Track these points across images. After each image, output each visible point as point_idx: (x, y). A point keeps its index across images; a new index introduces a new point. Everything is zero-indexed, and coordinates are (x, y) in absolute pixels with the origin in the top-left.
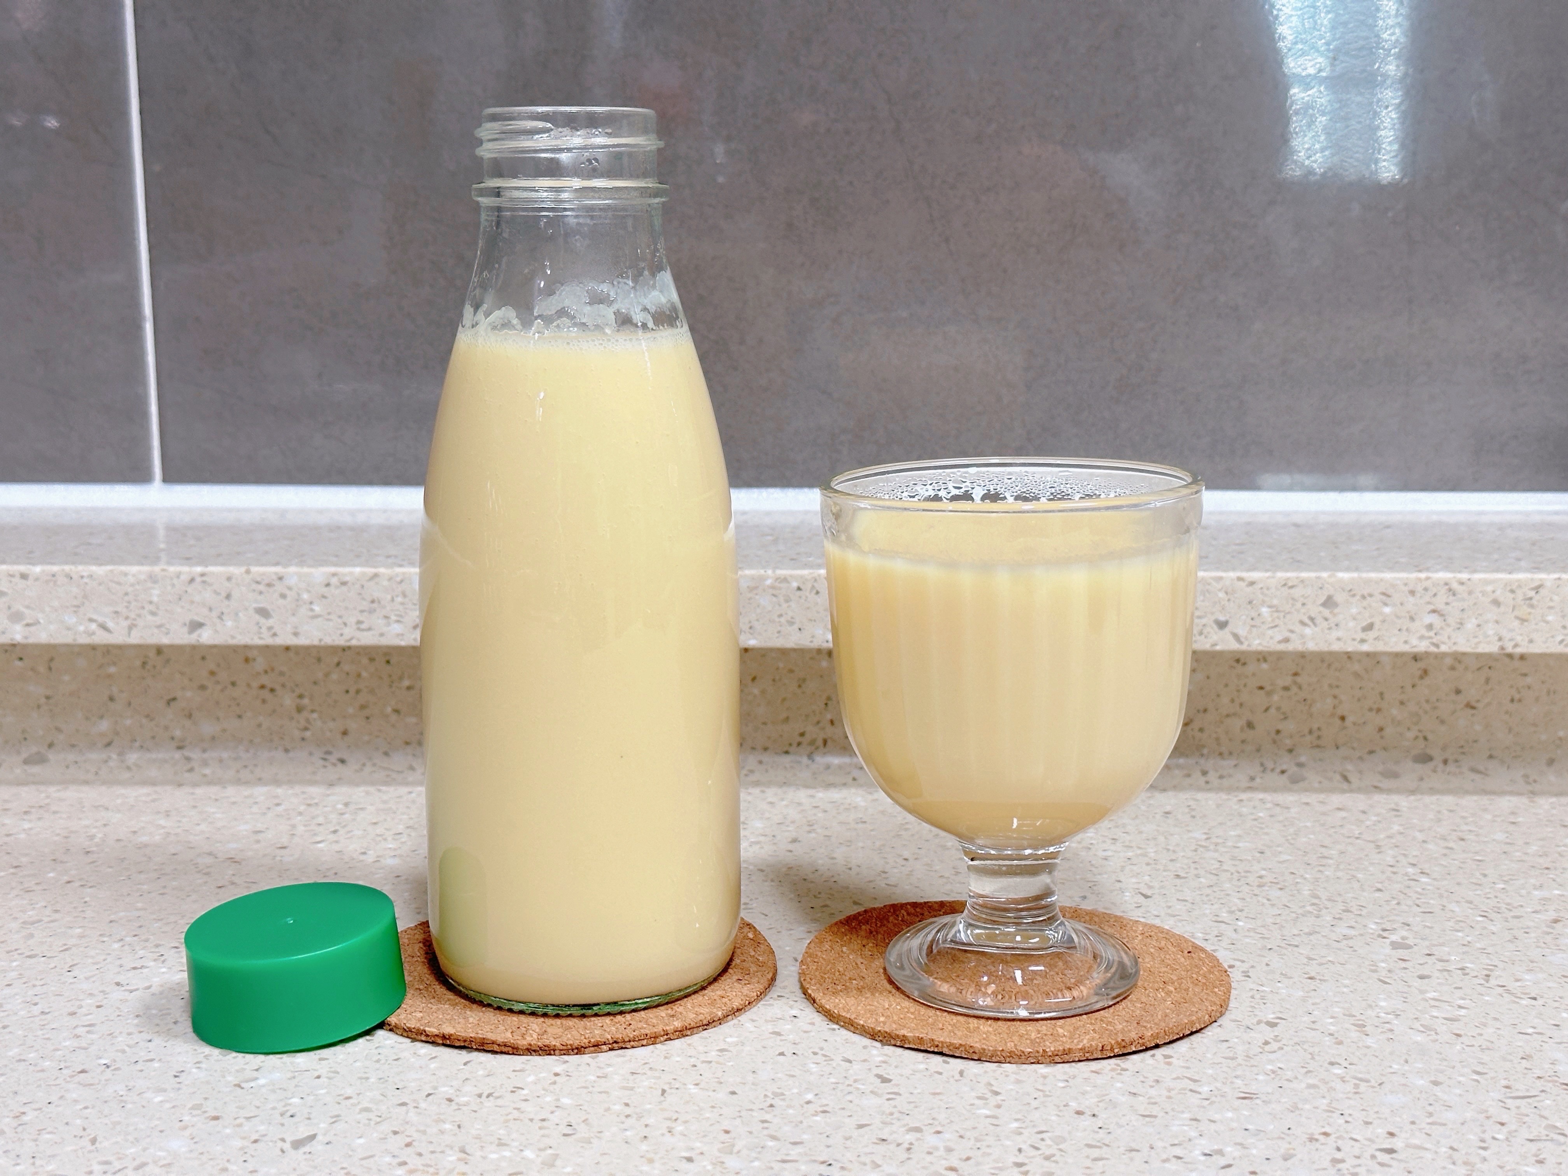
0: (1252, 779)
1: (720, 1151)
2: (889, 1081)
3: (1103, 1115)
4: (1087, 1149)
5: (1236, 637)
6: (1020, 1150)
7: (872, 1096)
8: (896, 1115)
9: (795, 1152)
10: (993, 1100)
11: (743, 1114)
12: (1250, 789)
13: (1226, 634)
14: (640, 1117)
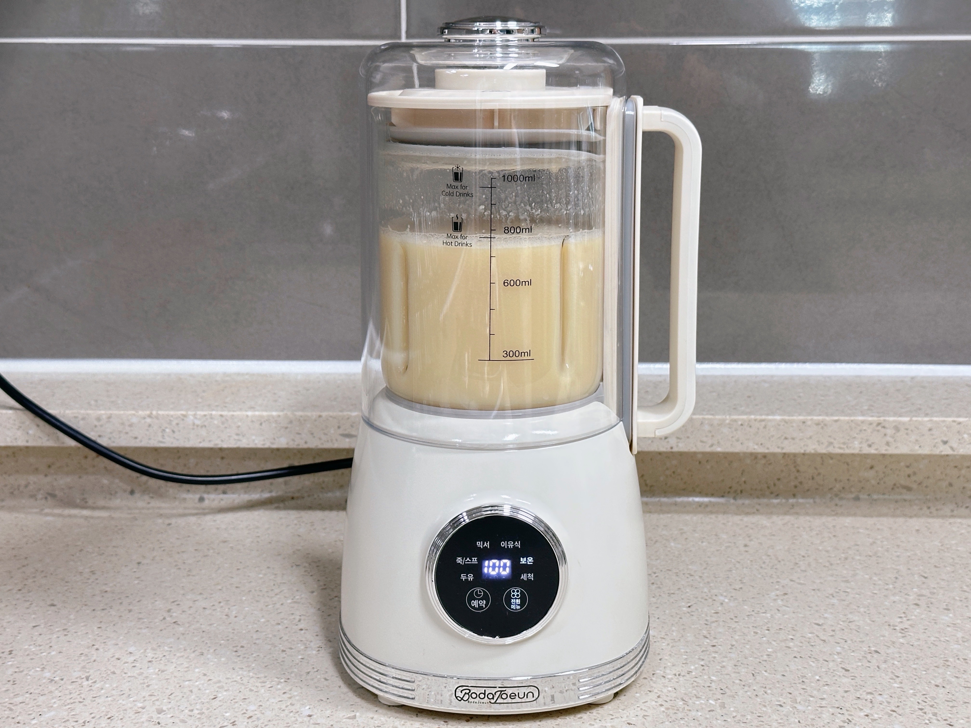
0: (952, 511)
1: (791, 701)
2: (848, 671)
3: (948, 687)
4: (946, 702)
5: (952, 448)
6: (918, 703)
7: (843, 677)
8: (859, 686)
9: (824, 703)
10: (898, 680)
11: (793, 685)
12: (952, 516)
13: (947, 447)
14: (749, 687)
